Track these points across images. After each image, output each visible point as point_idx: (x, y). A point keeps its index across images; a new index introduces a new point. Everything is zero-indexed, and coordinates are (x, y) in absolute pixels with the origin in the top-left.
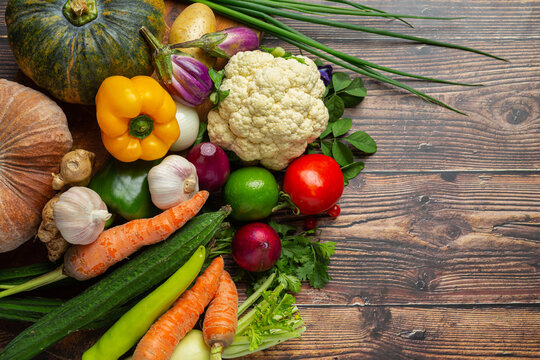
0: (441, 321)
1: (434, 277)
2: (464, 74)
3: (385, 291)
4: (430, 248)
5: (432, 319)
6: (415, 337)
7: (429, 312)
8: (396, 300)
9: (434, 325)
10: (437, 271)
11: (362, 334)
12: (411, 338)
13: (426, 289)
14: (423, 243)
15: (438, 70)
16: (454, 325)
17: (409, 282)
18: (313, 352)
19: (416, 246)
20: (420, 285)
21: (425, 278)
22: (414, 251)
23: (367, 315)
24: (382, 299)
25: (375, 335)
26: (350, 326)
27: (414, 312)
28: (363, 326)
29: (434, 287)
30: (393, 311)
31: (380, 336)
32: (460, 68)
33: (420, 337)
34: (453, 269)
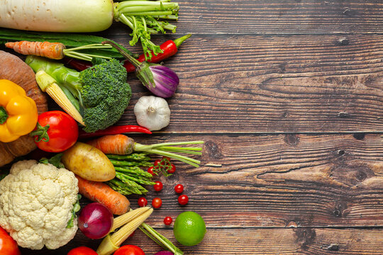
0: (350, 238)
1: (346, 208)
2: (373, 61)
3: (312, 217)
4: (344, 188)
5: (345, 236)
6: (332, 249)
7: (342, 232)
8: (319, 223)
9: (346, 241)
10: (348, 204)
11: (295, 246)
12: (329, 249)
13: (340, 216)
14: (339, 183)
15: (354, 57)
16: (360, 240)
17: (329, 211)
19: (334, 186)
20: (336, 213)
21: (340, 208)
22: (333, 190)
23: (299, 234)
24: (310, 222)
25: (304, 247)
26: (287, 241)
27: (331, 232)
28: (296, 241)
29: (346, 215)
30: (319, 232)
31: (308, 248)
32: (370, 55)
33: (335, 249)
34: (360, 202)
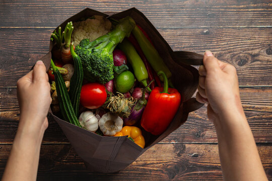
0: (205, 149)
1: (203, 132)
2: (222, 44)
3: (184, 137)
4: (203, 120)
5: (201, 149)
6: (194, 156)
7: (200, 146)
8: (188, 141)
9: (202, 151)
10: (204, 129)
11: (174, 154)
12: (193, 156)
13: (200, 136)
14: (200, 117)
15: (212, 41)
16: (210, 151)
17: (193, 134)
18: (155, 162)
19: (197, 119)
20: (198, 135)
21: (200, 132)
22: (196, 121)
23: (176, 147)
24: (183, 141)
25: (179, 155)
26: (170, 151)
27: (194, 146)
28: (175, 152)
29: (203, 136)
30: (186, 145)
31: (181, 155)
32: (221, 41)
33: (196, 156)
34: (211, 128)
